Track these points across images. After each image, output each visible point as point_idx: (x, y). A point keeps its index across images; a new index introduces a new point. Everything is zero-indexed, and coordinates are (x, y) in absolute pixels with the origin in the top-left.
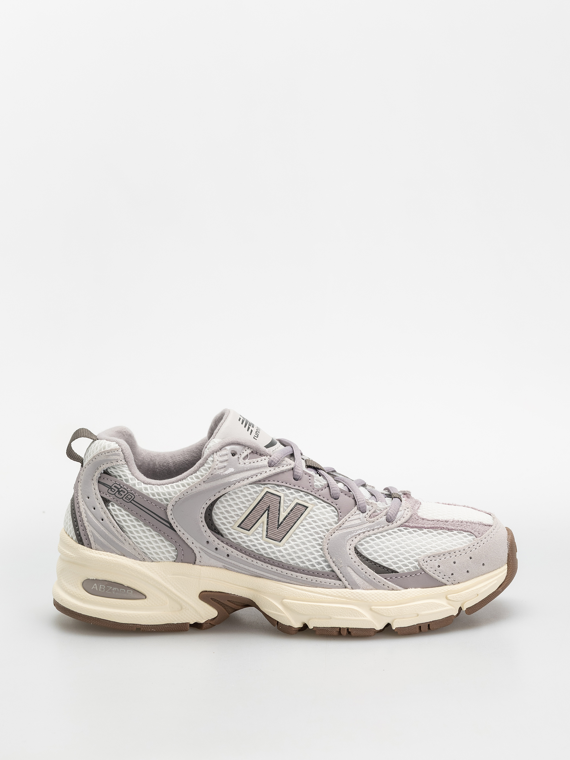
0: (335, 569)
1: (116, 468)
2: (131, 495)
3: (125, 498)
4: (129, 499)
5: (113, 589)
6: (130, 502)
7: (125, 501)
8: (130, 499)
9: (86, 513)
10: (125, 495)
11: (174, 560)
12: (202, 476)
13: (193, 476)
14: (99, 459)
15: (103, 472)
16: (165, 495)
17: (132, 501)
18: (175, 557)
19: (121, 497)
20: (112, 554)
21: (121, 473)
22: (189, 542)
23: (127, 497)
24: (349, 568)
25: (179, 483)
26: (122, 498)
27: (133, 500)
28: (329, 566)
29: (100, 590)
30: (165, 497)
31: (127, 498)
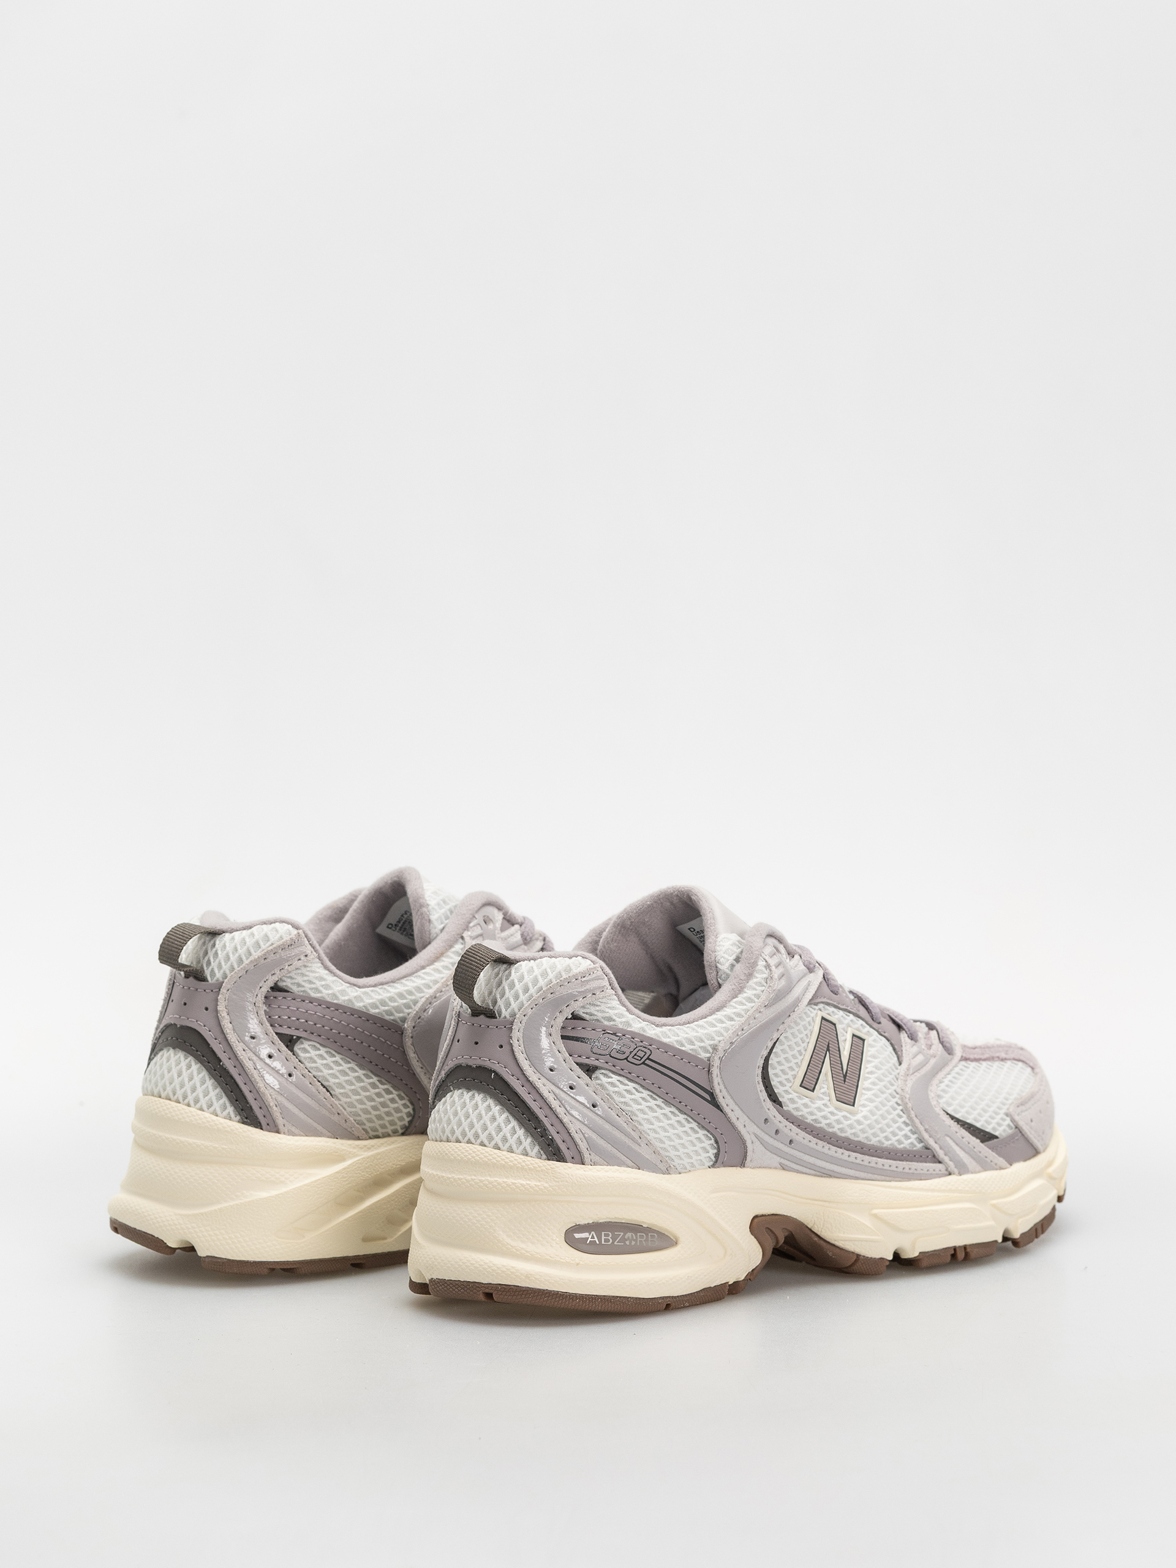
0: (931, 1142)
1: (599, 1003)
2: (643, 1049)
3: (633, 1057)
4: (640, 1059)
5: (626, 1237)
6: (643, 1063)
7: (631, 1063)
8: (642, 1058)
9: (557, 1097)
10: (631, 1052)
11: (712, 1163)
12: (758, 996)
13: (740, 998)
14: (564, 991)
15: (570, 1016)
16: (702, 1041)
17: (648, 1062)
18: (714, 1159)
19: (625, 1056)
20: (623, 1168)
21: (611, 1013)
22: (739, 1125)
23: (635, 1055)
24: (948, 1139)
25: (719, 1015)
26: (626, 1059)
27: (648, 1058)
28: (921, 1141)
29: (603, 1243)
30: (702, 1044)
31: (635, 1057)
